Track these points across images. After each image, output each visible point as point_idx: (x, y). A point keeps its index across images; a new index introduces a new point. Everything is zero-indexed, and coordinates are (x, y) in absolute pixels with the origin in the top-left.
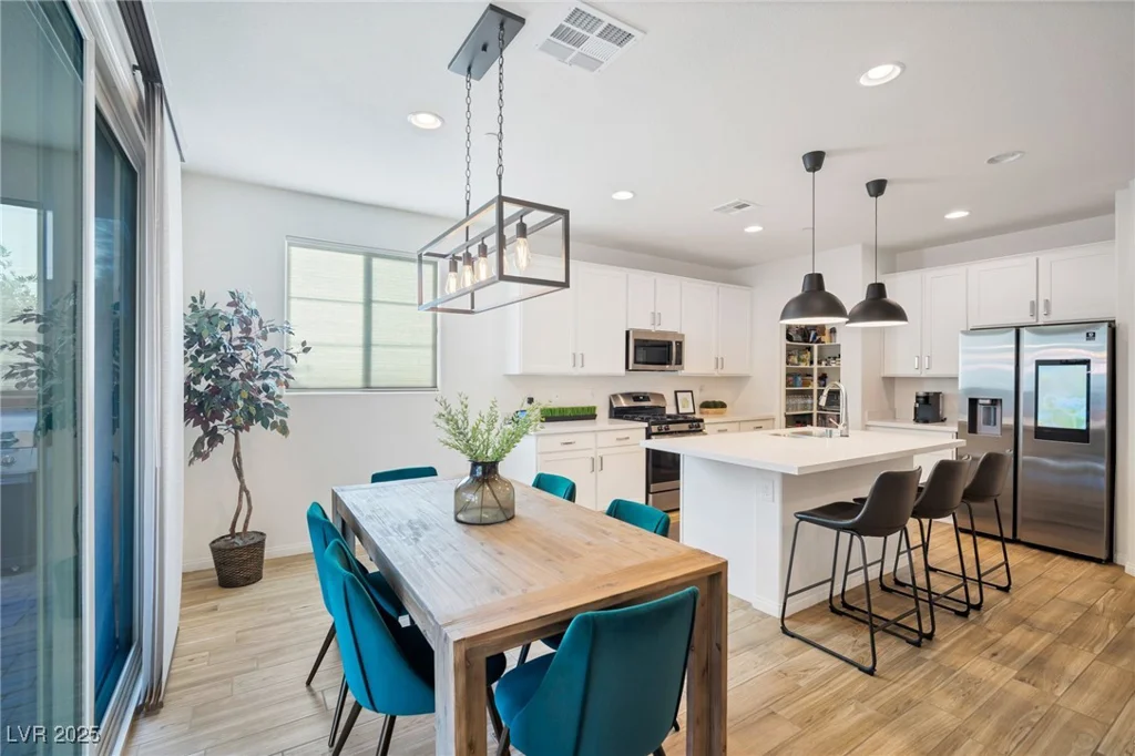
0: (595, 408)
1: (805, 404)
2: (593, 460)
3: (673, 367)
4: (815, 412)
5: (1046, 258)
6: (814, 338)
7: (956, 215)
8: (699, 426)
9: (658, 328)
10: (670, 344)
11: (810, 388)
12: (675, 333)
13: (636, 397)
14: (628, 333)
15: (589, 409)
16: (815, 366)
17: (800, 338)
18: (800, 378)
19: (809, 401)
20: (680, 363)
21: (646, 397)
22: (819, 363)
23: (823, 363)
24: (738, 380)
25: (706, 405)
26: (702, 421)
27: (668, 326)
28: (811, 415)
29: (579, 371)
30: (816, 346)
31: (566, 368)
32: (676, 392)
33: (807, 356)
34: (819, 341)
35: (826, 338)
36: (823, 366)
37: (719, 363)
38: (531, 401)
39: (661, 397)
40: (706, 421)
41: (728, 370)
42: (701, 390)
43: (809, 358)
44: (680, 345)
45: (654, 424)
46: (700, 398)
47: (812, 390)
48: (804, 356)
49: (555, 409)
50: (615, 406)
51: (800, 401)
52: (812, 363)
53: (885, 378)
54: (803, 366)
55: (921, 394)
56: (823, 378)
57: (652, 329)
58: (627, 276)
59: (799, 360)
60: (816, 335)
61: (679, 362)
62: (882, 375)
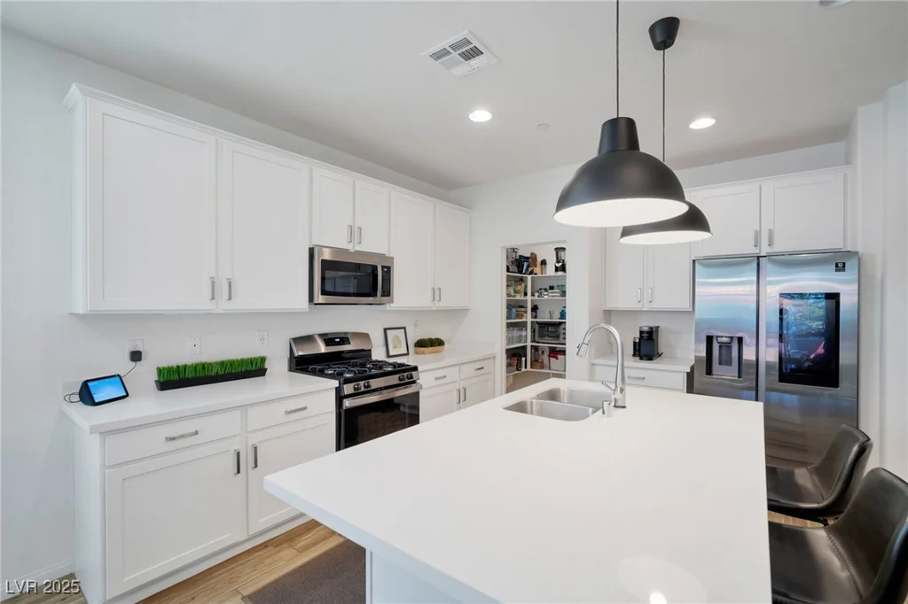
0: (263, 360)
1: (520, 336)
2: (238, 454)
3: (379, 298)
4: (529, 344)
5: (770, 185)
6: (527, 269)
7: (703, 123)
8: (412, 377)
9: (358, 248)
10: (374, 268)
11: (523, 320)
12: (382, 256)
13: (329, 340)
14: (311, 252)
15: (251, 361)
16: (529, 297)
17: (516, 269)
18: (514, 310)
19: (524, 333)
20: (389, 295)
21: (344, 339)
22: (533, 295)
23: (536, 294)
24: (456, 314)
25: (421, 344)
26: (415, 369)
27: (371, 245)
28: (524, 348)
29: (224, 306)
30: (529, 277)
31: (199, 301)
32: (385, 330)
33: (521, 288)
34: (531, 273)
35: (537, 269)
36: (536, 298)
37: (436, 294)
38: (136, 356)
39: (366, 336)
40: (419, 369)
41: (446, 303)
42: (416, 325)
43: (523, 290)
44: (388, 271)
45: (348, 381)
46: (414, 336)
47: (526, 322)
48: (519, 288)
49: (185, 367)
50: (296, 354)
51: (516, 333)
52: (526, 294)
53: (605, 311)
54: (518, 297)
55: (646, 329)
56: (535, 309)
57: (350, 247)
58: (311, 171)
59: (515, 292)
60: (528, 266)
61: (387, 292)
62: (604, 308)
